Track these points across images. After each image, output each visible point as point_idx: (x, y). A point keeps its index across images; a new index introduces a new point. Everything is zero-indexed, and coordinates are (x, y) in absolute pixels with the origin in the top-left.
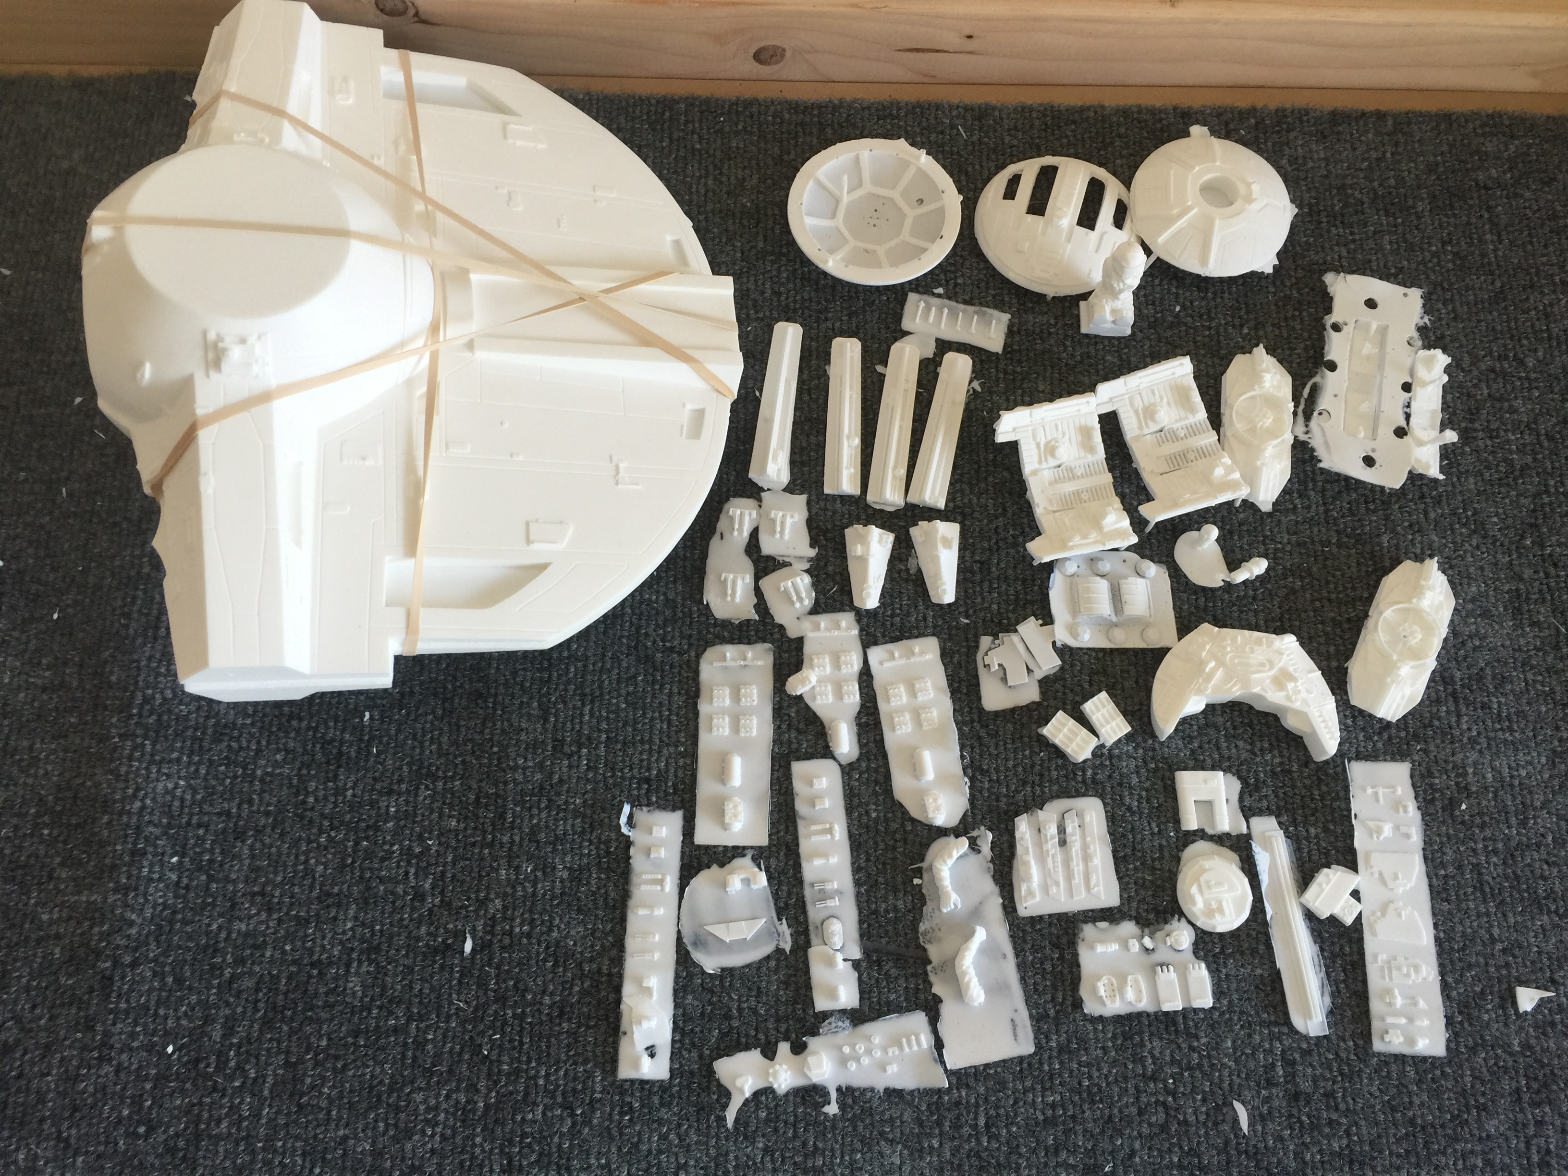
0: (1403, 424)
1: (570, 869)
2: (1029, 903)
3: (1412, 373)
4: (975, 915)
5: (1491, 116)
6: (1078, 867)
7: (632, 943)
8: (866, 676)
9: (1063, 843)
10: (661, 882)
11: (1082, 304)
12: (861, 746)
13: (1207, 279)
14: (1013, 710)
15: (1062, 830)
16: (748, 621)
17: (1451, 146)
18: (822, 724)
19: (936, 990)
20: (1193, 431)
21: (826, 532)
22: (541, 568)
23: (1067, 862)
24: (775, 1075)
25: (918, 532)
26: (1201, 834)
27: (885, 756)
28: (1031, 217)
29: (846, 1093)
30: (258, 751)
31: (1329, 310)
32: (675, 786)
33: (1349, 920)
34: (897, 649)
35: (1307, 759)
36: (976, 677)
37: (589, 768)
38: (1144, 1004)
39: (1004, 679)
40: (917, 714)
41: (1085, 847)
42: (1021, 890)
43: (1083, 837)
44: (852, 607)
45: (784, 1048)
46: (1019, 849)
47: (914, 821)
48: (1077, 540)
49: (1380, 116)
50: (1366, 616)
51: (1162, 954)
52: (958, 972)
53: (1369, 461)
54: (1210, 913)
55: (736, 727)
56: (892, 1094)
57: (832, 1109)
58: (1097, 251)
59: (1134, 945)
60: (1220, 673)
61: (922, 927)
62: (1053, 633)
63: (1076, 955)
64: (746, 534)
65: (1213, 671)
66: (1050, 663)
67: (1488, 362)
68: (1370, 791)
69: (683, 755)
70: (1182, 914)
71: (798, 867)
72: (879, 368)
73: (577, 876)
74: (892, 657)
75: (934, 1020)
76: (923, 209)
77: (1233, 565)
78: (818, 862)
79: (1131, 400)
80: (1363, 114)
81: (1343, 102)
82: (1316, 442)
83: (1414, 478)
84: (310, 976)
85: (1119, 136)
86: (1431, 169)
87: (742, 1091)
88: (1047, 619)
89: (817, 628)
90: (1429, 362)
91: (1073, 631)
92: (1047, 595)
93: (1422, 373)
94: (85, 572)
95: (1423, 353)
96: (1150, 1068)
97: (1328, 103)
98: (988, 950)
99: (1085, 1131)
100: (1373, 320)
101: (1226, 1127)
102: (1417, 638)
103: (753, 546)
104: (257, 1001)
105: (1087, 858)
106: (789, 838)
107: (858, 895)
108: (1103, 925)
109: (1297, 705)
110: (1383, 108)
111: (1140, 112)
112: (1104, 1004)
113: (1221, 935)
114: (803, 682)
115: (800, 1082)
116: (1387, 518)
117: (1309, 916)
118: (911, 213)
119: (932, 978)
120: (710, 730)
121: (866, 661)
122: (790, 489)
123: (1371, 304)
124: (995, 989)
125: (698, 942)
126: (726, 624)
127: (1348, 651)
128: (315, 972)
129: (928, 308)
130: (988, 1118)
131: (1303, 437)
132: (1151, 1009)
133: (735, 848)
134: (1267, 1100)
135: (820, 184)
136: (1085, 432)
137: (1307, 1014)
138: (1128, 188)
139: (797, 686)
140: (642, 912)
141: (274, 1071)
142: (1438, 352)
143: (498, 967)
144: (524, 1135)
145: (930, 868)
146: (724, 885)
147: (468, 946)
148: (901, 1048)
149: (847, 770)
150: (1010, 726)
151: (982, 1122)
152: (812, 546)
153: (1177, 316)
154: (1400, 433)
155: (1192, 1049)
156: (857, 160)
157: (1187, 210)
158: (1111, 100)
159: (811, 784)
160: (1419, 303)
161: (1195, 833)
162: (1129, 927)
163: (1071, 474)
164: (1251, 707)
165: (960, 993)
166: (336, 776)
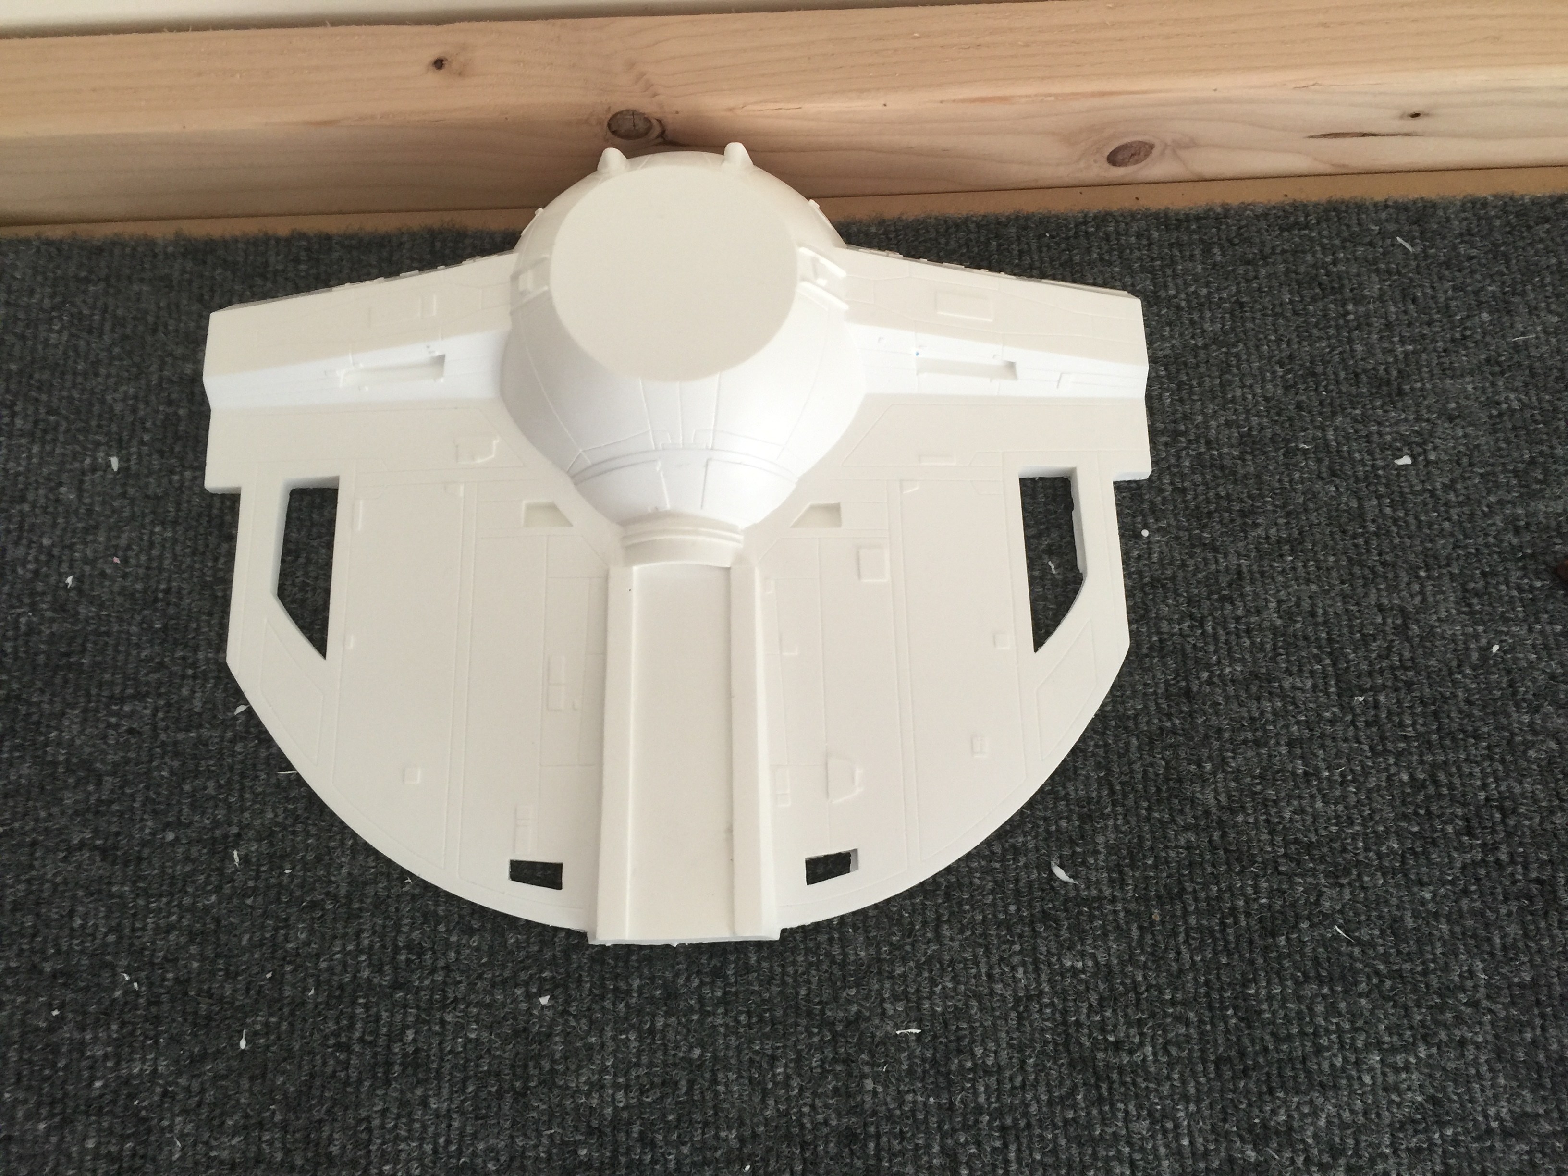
94: (278, 981)
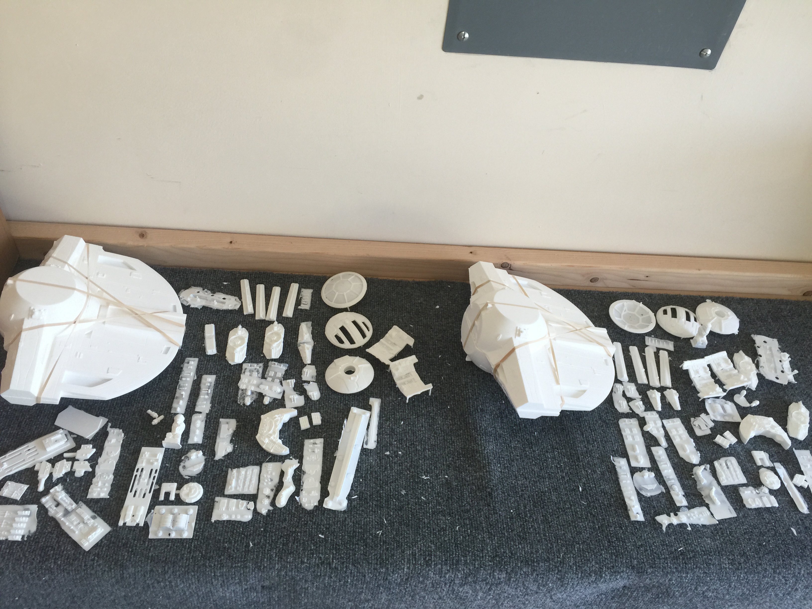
0: (782, 369)
1: (600, 472)
2: (724, 482)
3: (781, 357)
4: (710, 485)
5: (780, 300)
6: (734, 474)
7: (623, 489)
8: (663, 427)
9: (728, 468)
10: (626, 475)
11: (691, 340)
12: (668, 444)
13: (722, 335)
14: (704, 436)
15: (727, 465)
16: (628, 413)
17: (773, 306)
18: (656, 438)
19: (706, 502)
20: (731, 370)
21: (642, 392)
22: (584, 391)
23: (731, 473)
24: (672, 520)
25: (666, 393)
26: (762, 467)
27: (675, 447)
28: (673, 319)
29: (691, 525)
30: (510, 441)
31: (755, 343)
32: (621, 452)
33: (806, 487)
34: (670, 420)
35: (783, 450)
36: (693, 428)
37: (598, 447)
38: (761, 505)
39: (700, 428)
40: (680, 436)
41: (734, 469)
42: (721, 479)
43: (733, 467)
44: (654, 410)
45: (672, 514)
46: (717, 469)
47: (687, 463)
48: (711, 393)
49: (753, 299)
50: (788, 415)
51: (761, 494)
52: (712, 497)
53: (777, 378)
54: (771, 484)
55: (634, 439)
56: (704, 526)
57: (689, 528)
58: (693, 326)
59: (755, 493)
60: (757, 426)
61: (698, 488)
62: (710, 417)
63: (740, 494)
64: (622, 392)
65: (755, 426)
66: (712, 424)
67: (798, 357)
68: (802, 457)
69: (621, 445)
70: (764, 485)
71: (661, 473)
72: (643, 354)
73: (603, 474)
74: (669, 423)
75: (709, 509)
76: (644, 316)
77: (750, 402)
78: (666, 471)
79: (714, 362)
80: (748, 299)
81: (741, 296)
82: (762, 373)
83: (789, 383)
84: (542, 495)
85: (688, 302)
86: (769, 312)
87: (665, 524)
88: (707, 414)
89: (648, 415)
90: (784, 356)
91: (714, 416)
92: (705, 408)
93: (783, 358)
95: (782, 353)
96: (767, 521)
97: (738, 296)
98: (716, 493)
99: (756, 535)
100: (767, 346)
101: (791, 534)
102: (803, 419)
103: (624, 395)
104: (530, 500)
105: (735, 471)
106: (655, 466)
107: (678, 480)
108: (744, 487)
109: (778, 433)
110: (753, 297)
111: (691, 296)
112: (751, 505)
113: (775, 490)
114: (649, 427)
115: (679, 522)
116: (785, 393)
117: (796, 486)
118: (641, 318)
119: (704, 499)
120: (627, 439)
121: (663, 423)
122: (629, 381)
123: (765, 342)
124: (722, 502)
125: (641, 489)
126: (623, 414)
127: (786, 424)
128: (543, 494)
129: (652, 340)
130: (730, 532)
131: (758, 372)
132: (763, 507)
133: (642, 468)
134: (799, 528)
135: (616, 310)
136: (704, 368)
137: (803, 508)
138: (695, 313)
139: (646, 428)
140: (624, 482)
141: (540, 518)
142: (786, 353)
143: (590, 495)
144: (610, 534)
145: (696, 474)
146: (643, 476)
147: (580, 489)
148: (703, 515)
149: (666, 449)
150: (705, 440)
151: (728, 533)
152: (640, 395)
153: (716, 344)
154: (783, 372)
155: (776, 517)
156: (623, 305)
157: (713, 318)
158: (683, 294)
159: (658, 452)
160: (777, 342)
161: (761, 466)
162: (751, 488)
163: (704, 379)
164: (765, 437)
165: (714, 503)
166: (532, 448)
